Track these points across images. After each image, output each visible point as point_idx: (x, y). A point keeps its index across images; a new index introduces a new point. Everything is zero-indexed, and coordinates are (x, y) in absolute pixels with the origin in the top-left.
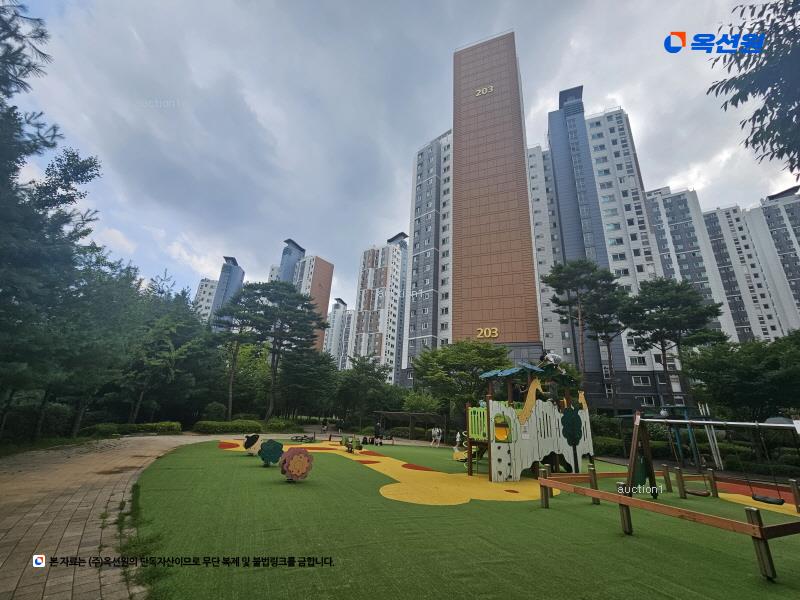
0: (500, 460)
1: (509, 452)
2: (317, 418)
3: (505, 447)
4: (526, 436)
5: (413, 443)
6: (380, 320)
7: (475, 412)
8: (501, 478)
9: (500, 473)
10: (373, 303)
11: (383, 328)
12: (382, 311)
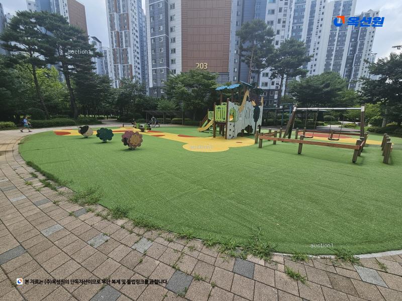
0: (230, 130)
1: (234, 126)
2: (103, 116)
3: (233, 124)
4: (240, 119)
5: (166, 125)
6: (129, 55)
7: (219, 108)
8: (230, 137)
9: (230, 135)
10: (122, 43)
11: (131, 61)
12: (129, 49)
